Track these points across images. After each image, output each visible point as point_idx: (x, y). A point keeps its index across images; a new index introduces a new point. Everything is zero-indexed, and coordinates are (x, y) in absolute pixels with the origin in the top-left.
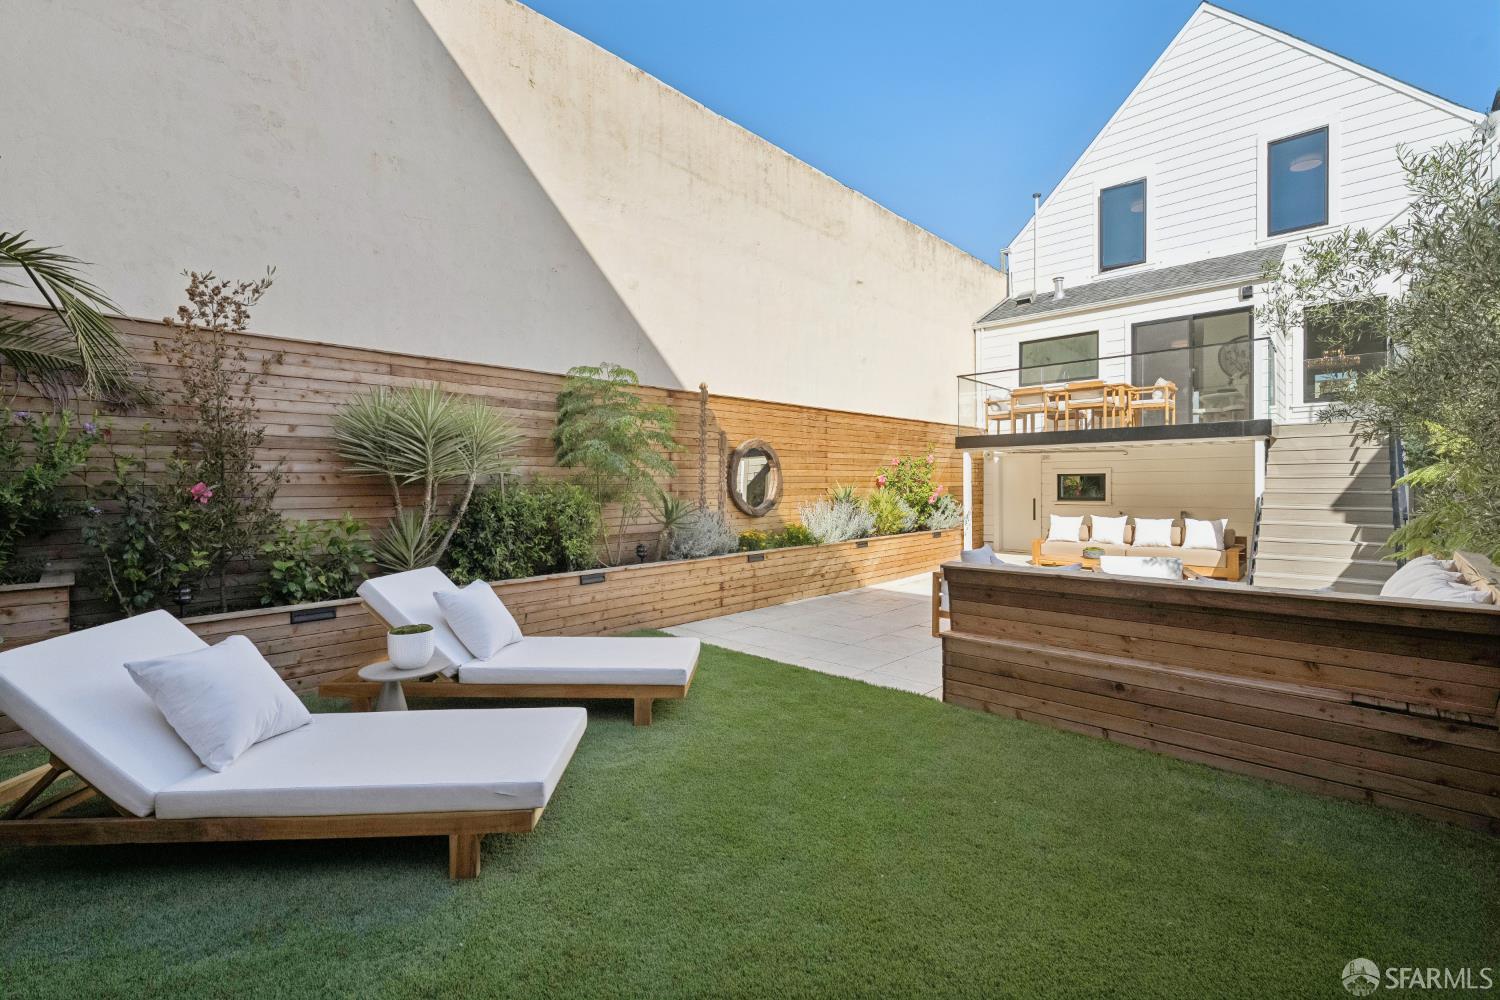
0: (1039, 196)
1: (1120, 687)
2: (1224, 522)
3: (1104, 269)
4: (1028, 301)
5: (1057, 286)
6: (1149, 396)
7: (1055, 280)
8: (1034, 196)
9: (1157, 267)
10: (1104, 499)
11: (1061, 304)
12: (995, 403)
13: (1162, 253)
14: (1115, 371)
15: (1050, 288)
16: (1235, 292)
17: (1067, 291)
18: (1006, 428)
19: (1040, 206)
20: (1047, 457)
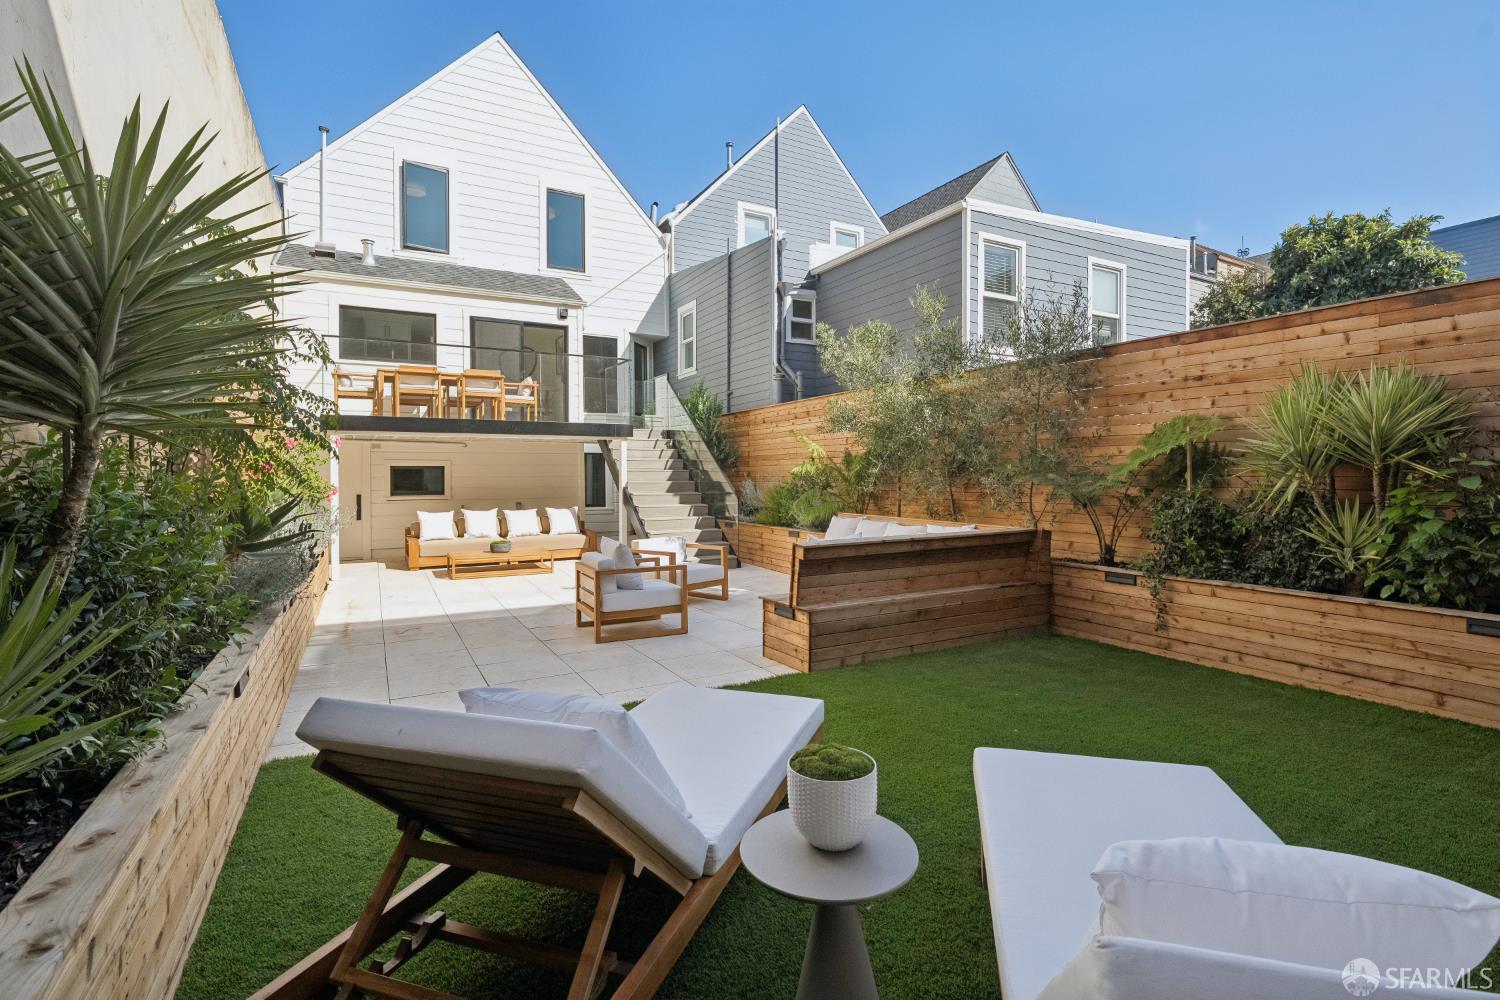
0: (328, 132)
1: (919, 612)
2: (576, 508)
3: (405, 247)
4: (331, 255)
5: (366, 249)
6: (515, 393)
7: (365, 241)
8: (320, 129)
9: (461, 263)
10: (442, 493)
11: (370, 272)
12: (346, 377)
13: (464, 251)
14: (452, 359)
15: (358, 249)
16: (554, 310)
17: (377, 259)
18: (364, 408)
19: (328, 144)
20: (379, 446)
